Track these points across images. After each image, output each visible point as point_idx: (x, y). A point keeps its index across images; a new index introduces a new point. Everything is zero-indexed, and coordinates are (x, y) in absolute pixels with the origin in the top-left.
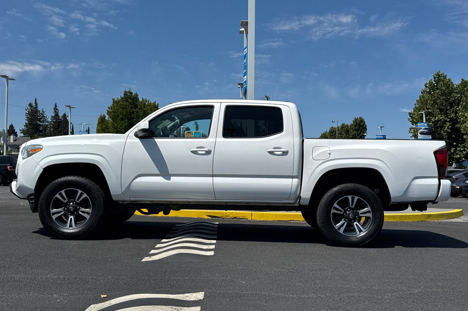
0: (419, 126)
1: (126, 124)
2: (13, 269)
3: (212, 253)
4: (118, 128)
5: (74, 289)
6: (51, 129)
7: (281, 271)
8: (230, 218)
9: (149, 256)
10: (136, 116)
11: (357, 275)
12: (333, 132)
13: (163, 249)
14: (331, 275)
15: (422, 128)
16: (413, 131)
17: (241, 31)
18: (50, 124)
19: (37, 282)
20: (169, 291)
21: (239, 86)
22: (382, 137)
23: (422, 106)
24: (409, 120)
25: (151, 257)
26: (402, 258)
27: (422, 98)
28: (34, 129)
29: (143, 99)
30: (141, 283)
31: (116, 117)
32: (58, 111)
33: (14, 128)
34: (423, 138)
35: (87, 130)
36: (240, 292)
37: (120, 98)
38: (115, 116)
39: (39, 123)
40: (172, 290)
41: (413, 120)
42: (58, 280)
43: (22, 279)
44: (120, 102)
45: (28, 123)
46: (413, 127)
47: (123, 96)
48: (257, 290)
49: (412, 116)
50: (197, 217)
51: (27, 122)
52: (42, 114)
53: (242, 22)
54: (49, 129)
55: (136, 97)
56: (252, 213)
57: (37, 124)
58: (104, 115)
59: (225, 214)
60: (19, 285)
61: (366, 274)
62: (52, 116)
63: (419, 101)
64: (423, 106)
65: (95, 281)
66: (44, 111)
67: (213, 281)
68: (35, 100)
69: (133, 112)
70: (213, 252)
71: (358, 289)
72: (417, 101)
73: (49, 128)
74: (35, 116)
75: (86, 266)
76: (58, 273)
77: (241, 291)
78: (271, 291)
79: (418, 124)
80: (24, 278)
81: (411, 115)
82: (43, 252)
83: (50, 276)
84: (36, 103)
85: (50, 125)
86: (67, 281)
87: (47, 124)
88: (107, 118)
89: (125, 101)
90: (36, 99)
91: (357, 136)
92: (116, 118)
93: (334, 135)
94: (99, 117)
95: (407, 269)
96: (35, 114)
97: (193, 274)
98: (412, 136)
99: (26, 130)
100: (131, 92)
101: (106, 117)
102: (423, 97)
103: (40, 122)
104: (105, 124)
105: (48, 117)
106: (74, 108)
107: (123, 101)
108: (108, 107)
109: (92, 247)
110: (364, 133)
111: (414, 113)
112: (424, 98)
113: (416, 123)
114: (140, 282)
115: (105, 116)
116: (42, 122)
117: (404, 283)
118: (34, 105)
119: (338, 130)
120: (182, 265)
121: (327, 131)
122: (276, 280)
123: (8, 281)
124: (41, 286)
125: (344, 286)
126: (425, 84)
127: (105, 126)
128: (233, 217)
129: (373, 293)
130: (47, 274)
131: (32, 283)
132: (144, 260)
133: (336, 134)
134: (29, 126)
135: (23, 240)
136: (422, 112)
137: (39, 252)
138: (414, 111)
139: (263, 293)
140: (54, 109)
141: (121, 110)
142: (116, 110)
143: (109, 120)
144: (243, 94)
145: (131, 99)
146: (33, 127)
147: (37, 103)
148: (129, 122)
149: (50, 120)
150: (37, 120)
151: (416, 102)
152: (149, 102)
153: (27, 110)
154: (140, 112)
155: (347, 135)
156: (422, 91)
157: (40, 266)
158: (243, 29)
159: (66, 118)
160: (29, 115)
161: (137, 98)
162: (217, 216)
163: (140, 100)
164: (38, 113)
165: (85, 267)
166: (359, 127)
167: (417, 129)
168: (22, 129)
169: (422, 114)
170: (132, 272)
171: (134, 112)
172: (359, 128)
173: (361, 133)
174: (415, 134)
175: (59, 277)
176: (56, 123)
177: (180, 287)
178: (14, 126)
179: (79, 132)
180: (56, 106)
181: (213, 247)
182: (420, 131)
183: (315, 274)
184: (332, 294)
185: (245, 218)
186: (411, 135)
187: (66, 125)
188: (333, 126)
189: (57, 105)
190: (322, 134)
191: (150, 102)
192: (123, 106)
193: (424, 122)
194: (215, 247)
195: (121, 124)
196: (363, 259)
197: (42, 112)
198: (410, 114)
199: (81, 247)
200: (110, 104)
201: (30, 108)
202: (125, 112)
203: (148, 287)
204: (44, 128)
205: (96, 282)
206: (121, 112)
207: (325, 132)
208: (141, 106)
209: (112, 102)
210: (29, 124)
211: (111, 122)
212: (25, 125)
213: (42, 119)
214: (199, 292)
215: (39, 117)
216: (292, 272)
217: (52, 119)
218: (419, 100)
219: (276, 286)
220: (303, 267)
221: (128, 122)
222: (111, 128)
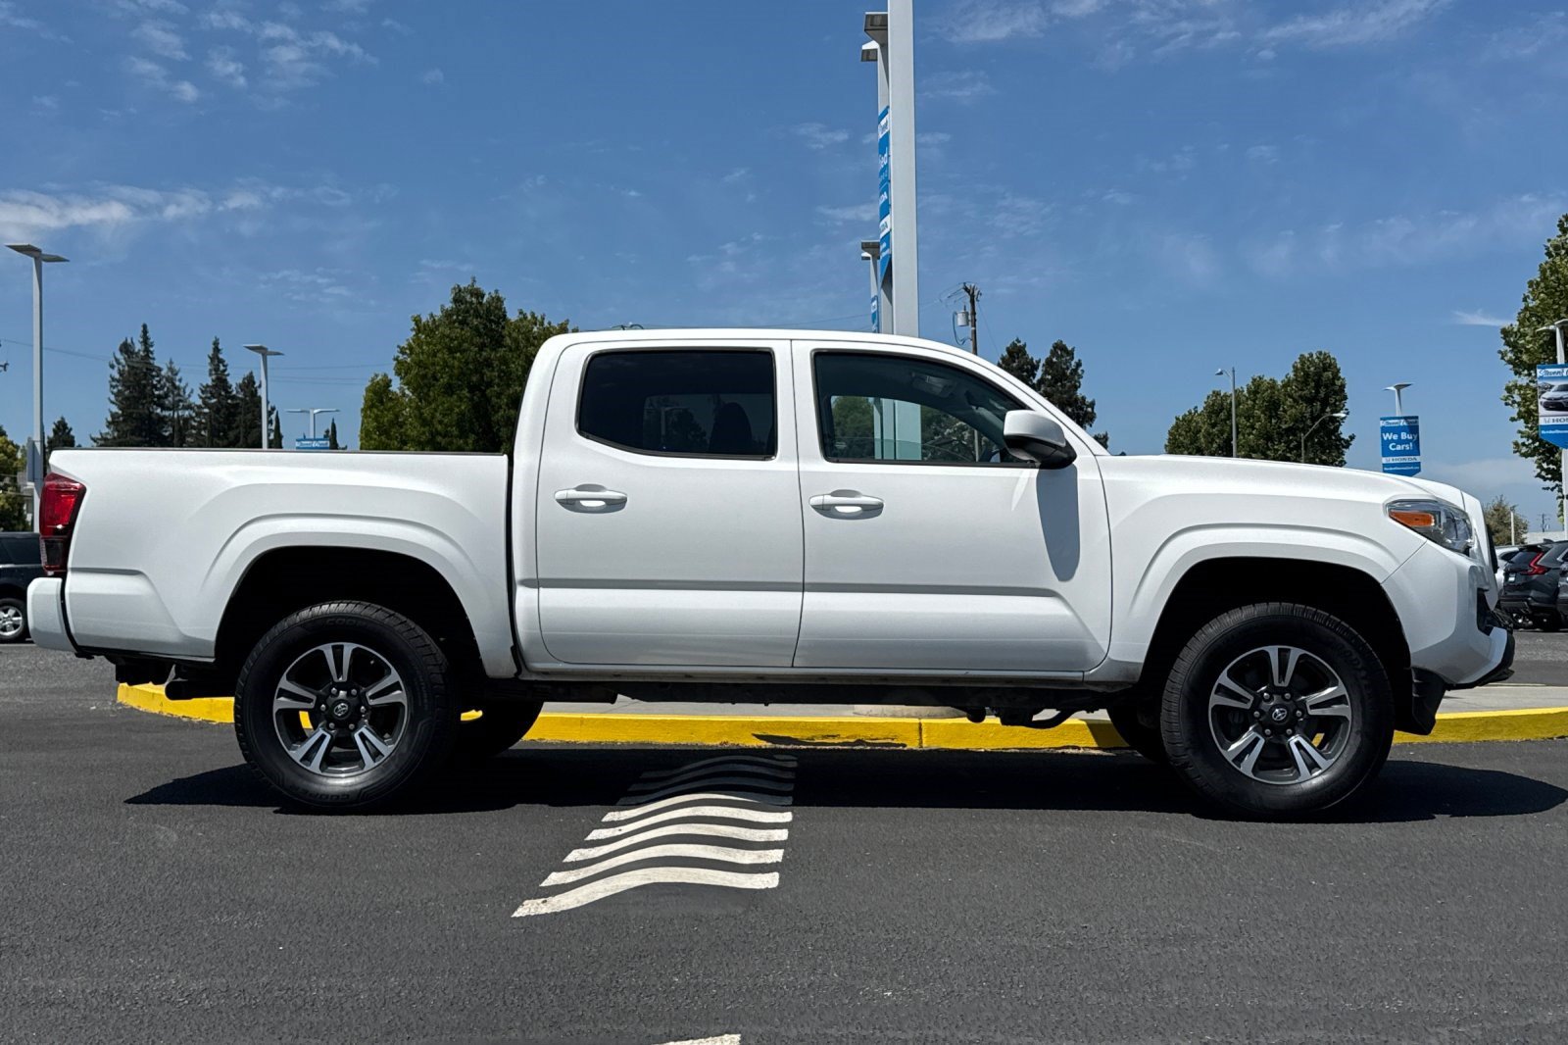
0: (1541, 378)
1: (463, 408)
2: (47, 957)
3: (771, 880)
4: (435, 422)
5: (261, 1028)
6: (203, 433)
7: (1027, 944)
8: (839, 744)
9: (540, 898)
10: (499, 376)
11: (1322, 958)
12: (1221, 411)
13: (593, 867)
14: (1219, 960)
15: (1552, 387)
16: (1518, 399)
17: (868, 51)
18: (198, 415)
19: (127, 1004)
20: (608, 1032)
21: (866, 254)
22: (1403, 423)
23: (1551, 301)
24: (1502, 358)
25: (549, 899)
26: (1491, 885)
27: (1548, 273)
28: (140, 435)
29: (521, 313)
30: (508, 1002)
31: (426, 381)
32: (224, 366)
33: (72, 433)
34: (1555, 423)
35: (327, 432)
36: (873, 1035)
37: (438, 314)
38: (424, 376)
39: (159, 411)
40: (622, 1028)
41: (1517, 358)
42: (204, 996)
43: (76, 994)
44: (440, 329)
45: (120, 412)
46: (1519, 383)
47: (449, 305)
48: (936, 1023)
49: (1515, 342)
50: (718, 743)
51: (115, 409)
52: (171, 380)
53: (869, 20)
54: (194, 432)
55: (496, 308)
56: (920, 724)
57: (153, 416)
58: (385, 376)
59: (822, 730)
60: (64, 1018)
61: (1354, 953)
62: (204, 384)
63: (1538, 284)
64: (1554, 303)
65: (340, 998)
66: (177, 368)
67: (774, 991)
68: (142, 329)
69: (488, 363)
70: (776, 875)
71: (1325, 1013)
72: (1531, 284)
73: (193, 427)
74: (145, 386)
75: (309, 940)
76: (208, 967)
77: (880, 1029)
78: (993, 1028)
79: (1538, 371)
80: (83, 991)
81: (1512, 340)
82: (160, 887)
83: (177, 982)
84: (146, 341)
85: (197, 419)
86: (236, 998)
87: (187, 413)
88: (396, 385)
89: (456, 324)
90: (145, 326)
91: (1309, 422)
92: (426, 385)
93: (1225, 420)
94: (369, 384)
95: (1509, 927)
96: (144, 382)
97: (699, 962)
98: (1516, 417)
99: (114, 438)
100: (477, 289)
101: (393, 383)
102: (1554, 270)
103: (164, 408)
104: (388, 410)
105: (192, 391)
106: (278, 354)
107: (450, 323)
108: (399, 347)
109: (336, 865)
110: (1337, 412)
111: (1522, 330)
112: (1558, 272)
113: (1531, 367)
114: (504, 997)
115: (391, 381)
116: (169, 409)
117: (1501, 985)
118: (138, 347)
119: (1238, 404)
120: (660, 930)
121: (1196, 407)
122: (1012, 981)
123: (26, 1004)
124: (142, 1022)
125: (1270, 1004)
126: (1561, 221)
127: (390, 416)
128: (852, 740)
129: (1380, 1027)
130: (166, 974)
131: (111, 1008)
132: (520, 912)
133: (1229, 417)
134: (122, 425)
135: (87, 842)
136: (1551, 327)
137: (144, 891)
138: (1522, 323)
139: (960, 1035)
140: (209, 361)
141: (446, 356)
142: (428, 357)
143: (404, 395)
144: (880, 284)
145: (477, 315)
146: (136, 427)
147: (151, 340)
148: (475, 398)
149: (195, 400)
150: (150, 403)
151: (1526, 291)
152: (542, 324)
153: (116, 369)
154: (514, 363)
155: (1273, 421)
156: (1547, 248)
157: (144, 944)
158: (873, 45)
159: (256, 391)
160: (123, 385)
161: (500, 309)
162: (792, 735)
163: (513, 316)
164: (153, 377)
165: (307, 943)
166: (1317, 387)
167: (1535, 390)
168: (99, 437)
169: (1553, 333)
170: (475, 960)
171: (492, 364)
172: (1317, 392)
173: (1323, 411)
174: (1528, 409)
175: (208, 986)
176: (218, 411)
177: (652, 1015)
178: (69, 426)
179: (298, 440)
180: (217, 350)
181: (776, 855)
182: (1544, 395)
183: (1158, 954)
184: (1223, 1034)
185: (895, 742)
186: (1514, 411)
187: (253, 415)
188: (1217, 389)
189: (220, 347)
190: (1177, 419)
191: (546, 324)
192: (452, 340)
193: (1559, 363)
194: (784, 857)
195: (446, 405)
196: (1340, 891)
197: (170, 374)
198: (1506, 333)
199: (297, 864)
200: (406, 335)
201: (125, 359)
202: (460, 361)
203: (532, 1016)
204: (176, 428)
205: (344, 1000)
206: (446, 364)
207: (1190, 413)
208: (515, 340)
209: (413, 330)
210: (122, 415)
211: (410, 400)
212: (110, 419)
213: (170, 399)
214: (721, 1035)
215: (157, 389)
216: (1070, 948)
217: (203, 396)
218: (1539, 280)
219: (1010, 1008)
220: (1113, 930)
221: (471, 399)
222: (411, 424)
